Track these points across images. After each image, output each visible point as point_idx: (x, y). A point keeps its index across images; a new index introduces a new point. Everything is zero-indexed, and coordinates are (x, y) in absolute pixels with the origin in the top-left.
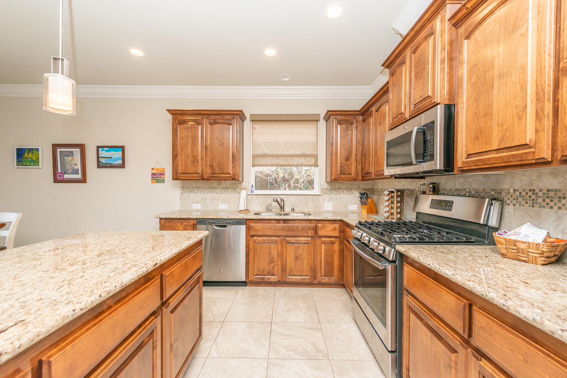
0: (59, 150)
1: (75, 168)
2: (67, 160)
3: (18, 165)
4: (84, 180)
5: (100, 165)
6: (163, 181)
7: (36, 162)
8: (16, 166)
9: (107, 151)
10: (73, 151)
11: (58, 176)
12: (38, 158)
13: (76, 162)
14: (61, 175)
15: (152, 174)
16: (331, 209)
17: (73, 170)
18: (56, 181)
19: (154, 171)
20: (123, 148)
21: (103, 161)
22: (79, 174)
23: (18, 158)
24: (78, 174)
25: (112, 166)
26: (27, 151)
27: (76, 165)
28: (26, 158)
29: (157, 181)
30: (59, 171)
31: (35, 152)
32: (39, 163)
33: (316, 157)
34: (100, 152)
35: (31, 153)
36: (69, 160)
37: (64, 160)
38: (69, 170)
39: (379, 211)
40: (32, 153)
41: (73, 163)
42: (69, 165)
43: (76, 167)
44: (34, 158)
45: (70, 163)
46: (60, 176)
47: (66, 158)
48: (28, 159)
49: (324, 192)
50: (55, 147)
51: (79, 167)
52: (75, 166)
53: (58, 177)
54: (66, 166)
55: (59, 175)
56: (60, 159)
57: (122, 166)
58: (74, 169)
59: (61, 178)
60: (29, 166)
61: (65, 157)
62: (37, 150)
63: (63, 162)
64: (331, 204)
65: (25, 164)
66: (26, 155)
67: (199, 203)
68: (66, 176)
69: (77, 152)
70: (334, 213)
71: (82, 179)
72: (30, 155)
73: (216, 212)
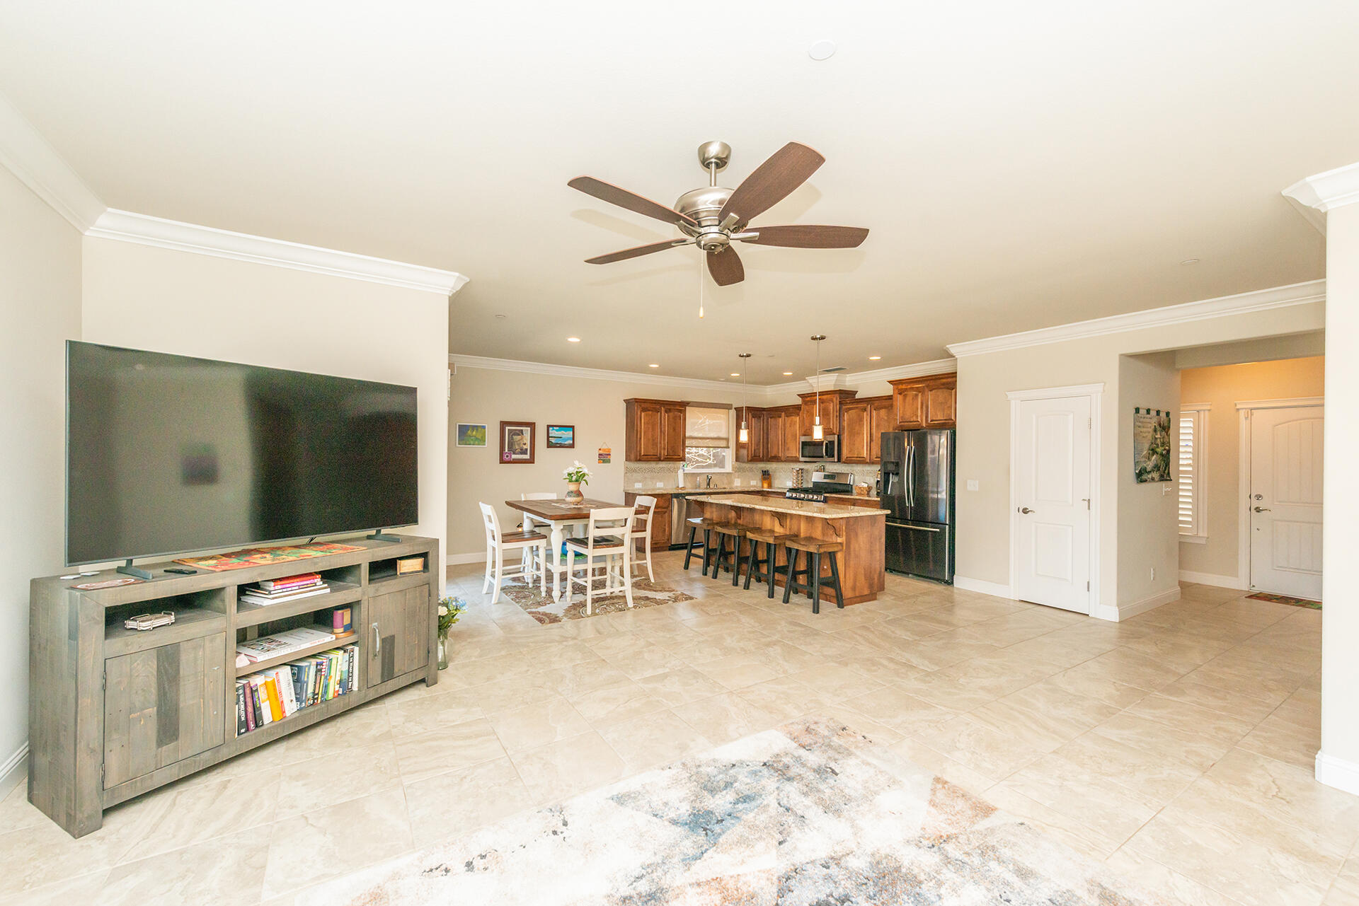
0: (507, 428)
1: (523, 448)
2: (516, 439)
3: (459, 444)
4: (531, 461)
5: (550, 445)
6: (609, 461)
7: (482, 440)
8: (457, 445)
9: (557, 430)
10: (522, 430)
12: (484, 437)
13: (525, 442)
15: (599, 455)
16: (739, 485)
17: (522, 450)
18: (502, 461)
19: (601, 452)
20: (573, 427)
21: (553, 440)
23: (459, 436)
24: (527, 454)
25: (562, 446)
26: (471, 428)
27: (525, 444)
28: (469, 436)
29: (604, 462)
30: (506, 451)
31: (480, 429)
32: (485, 441)
33: (727, 440)
34: (550, 431)
35: (475, 431)
36: (518, 440)
37: (512, 439)
38: (517, 449)
39: (773, 485)
40: (477, 430)
41: (522, 443)
42: (517, 445)
43: (525, 447)
44: (479, 436)
45: (519, 442)
46: (507, 456)
47: (515, 437)
48: (472, 437)
49: (737, 470)
50: (503, 424)
51: (528, 447)
52: (523, 446)
53: (505, 457)
54: (514, 446)
56: (508, 438)
57: (572, 446)
59: (508, 458)
60: (473, 445)
61: (513, 437)
62: (484, 427)
63: (512, 441)
64: (739, 480)
65: (468, 443)
66: (469, 432)
67: (640, 482)
68: (514, 456)
69: (527, 430)
70: (740, 487)
72: (474, 433)
73: (653, 490)
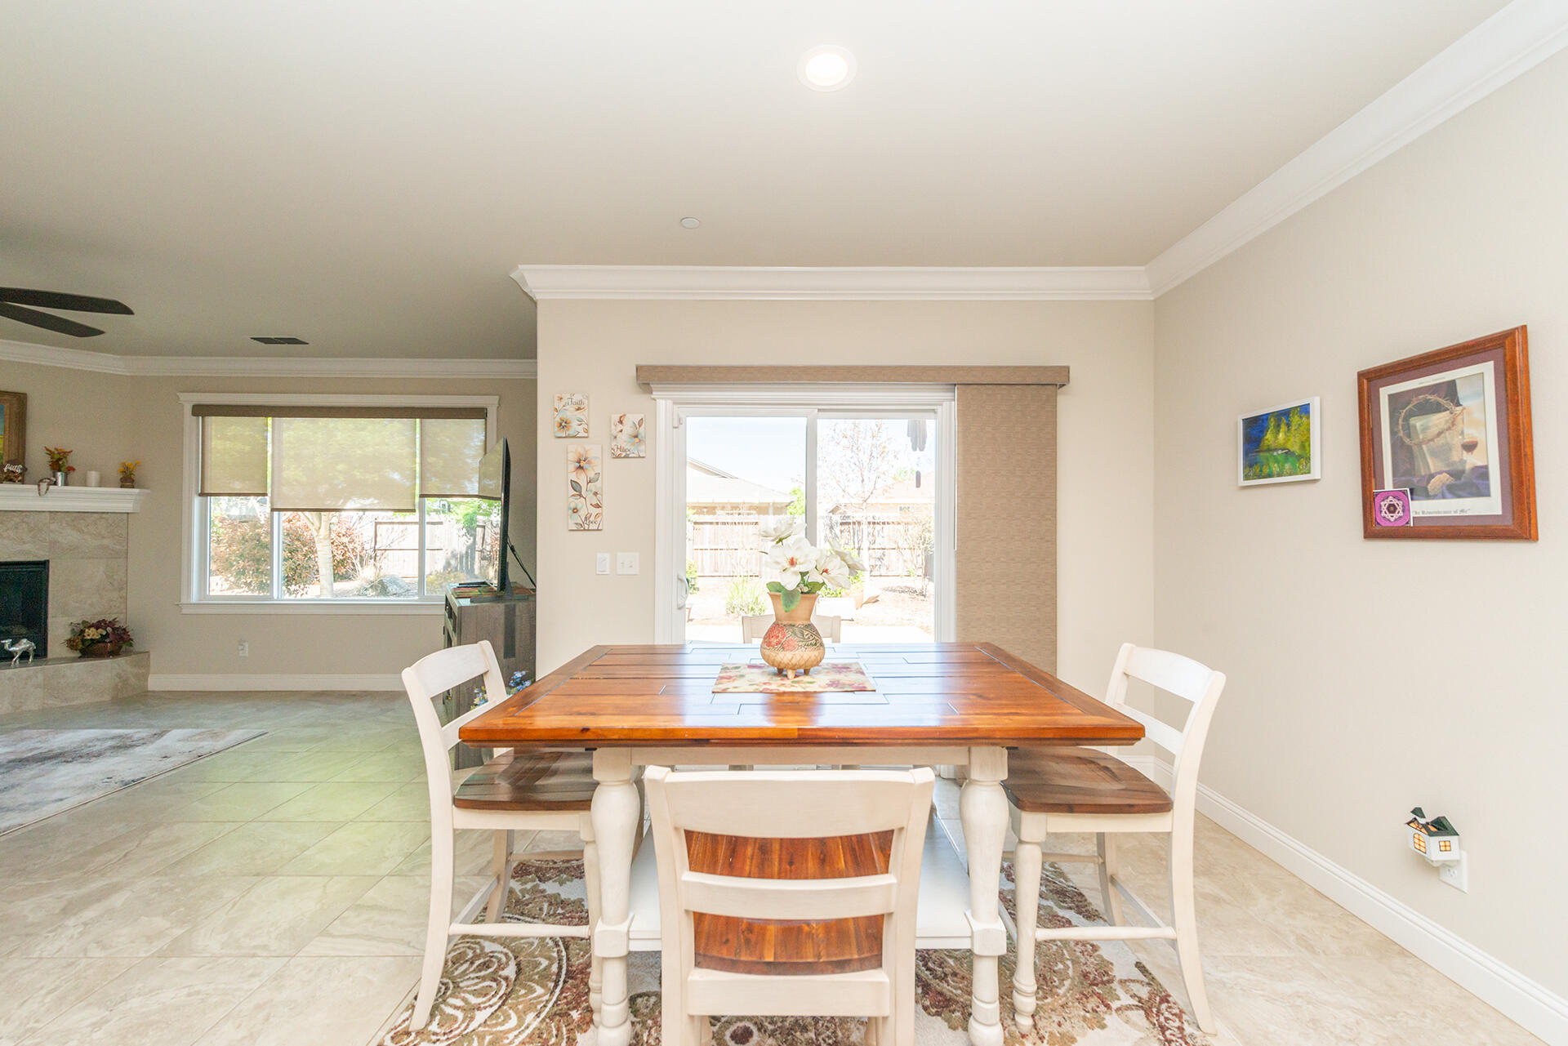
0: (1385, 392)
1: (1468, 467)
2: (1425, 429)
3: (1246, 477)
4: (1518, 527)
7: (1300, 458)
8: (1242, 482)
10: (1452, 384)
11: (1384, 509)
12: (1305, 445)
13: (1471, 434)
14: (1395, 502)
17: (1457, 474)
18: (1373, 530)
22: (1488, 495)
23: (1246, 453)
24: (1483, 491)
26: (1272, 422)
27: (1470, 447)
28: (1269, 450)
30: (1389, 485)
31: (1295, 419)
32: (1308, 459)
35: (1283, 428)
36: (1435, 430)
37: (1409, 436)
38: (1432, 476)
40: (1288, 425)
41: (1457, 441)
42: (1434, 454)
43: (1472, 460)
44: (1295, 444)
45: (1440, 441)
46: (1392, 509)
47: (1418, 422)
48: (1276, 450)
50: (1371, 380)
51: (1490, 455)
52: (1466, 456)
53: (1385, 513)
54: (1419, 463)
55: (1387, 502)
56: (1393, 433)
58: (1463, 472)
59: (1396, 515)
60: (1279, 475)
61: (1414, 421)
62: (1305, 410)
63: (1407, 441)
65: (1266, 470)
66: (1269, 436)
68: (1420, 508)
71: (1509, 522)
72: (1281, 436)
